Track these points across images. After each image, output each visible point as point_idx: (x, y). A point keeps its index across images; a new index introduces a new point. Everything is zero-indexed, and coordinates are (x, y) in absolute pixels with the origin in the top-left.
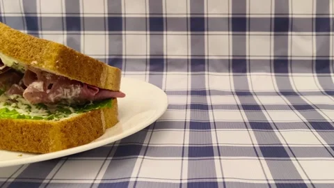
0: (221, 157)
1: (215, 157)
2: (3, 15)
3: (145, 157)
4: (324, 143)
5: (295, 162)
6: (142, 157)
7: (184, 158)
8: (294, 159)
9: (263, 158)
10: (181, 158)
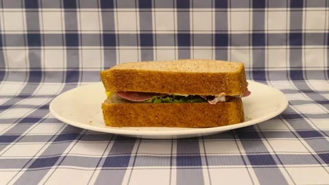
0: (209, 167)
1: (203, 167)
2: (3, 33)
3: (134, 167)
4: (312, 150)
5: (282, 170)
6: (131, 168)
7: (173, 167)
8: (281, 166)
9: (251, 166)
10: (169, 167)
